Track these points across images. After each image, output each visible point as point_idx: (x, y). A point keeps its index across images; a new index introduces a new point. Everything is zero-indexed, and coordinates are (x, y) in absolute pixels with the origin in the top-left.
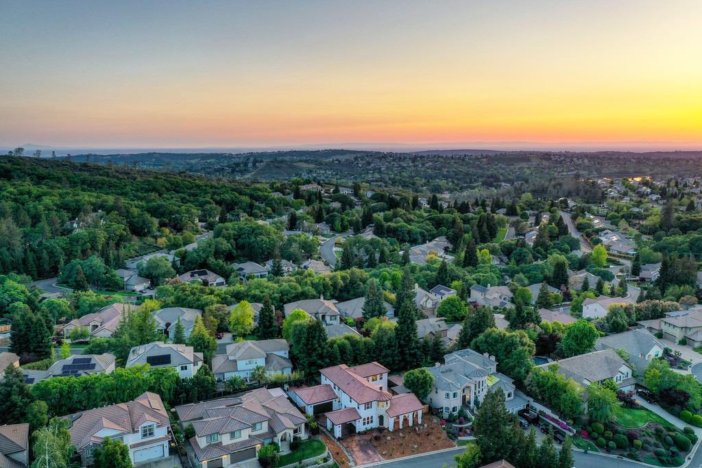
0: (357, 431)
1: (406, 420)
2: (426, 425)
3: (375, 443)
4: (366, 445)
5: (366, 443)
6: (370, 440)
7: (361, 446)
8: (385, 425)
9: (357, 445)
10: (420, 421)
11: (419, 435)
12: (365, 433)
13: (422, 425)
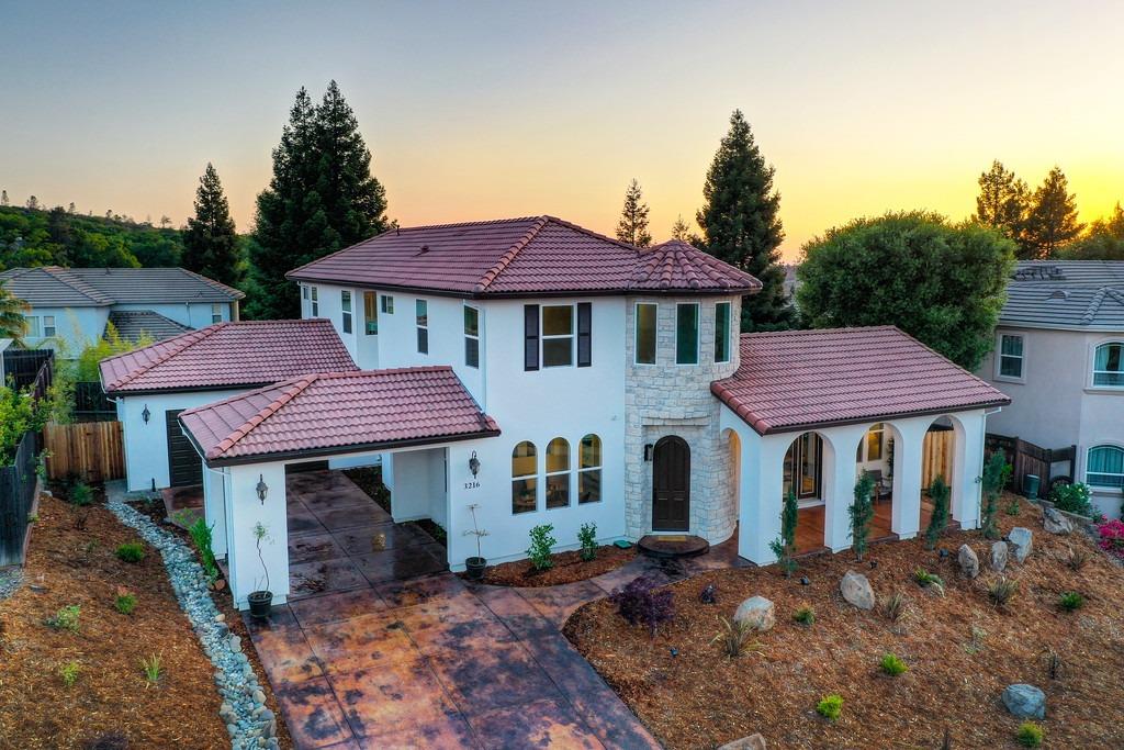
0: (457, 559)
1: (873, 497)
2: (1023, 538)
3: (623, 657)
4: (516, 670)
5: (521, 652)
6: (574, 629)
7: (467, 678)
8: (707, 524)
9: (422, 668)
10: (967, 508)
11: (997, 601)
12: (535, 572)
13: (984, 534)
